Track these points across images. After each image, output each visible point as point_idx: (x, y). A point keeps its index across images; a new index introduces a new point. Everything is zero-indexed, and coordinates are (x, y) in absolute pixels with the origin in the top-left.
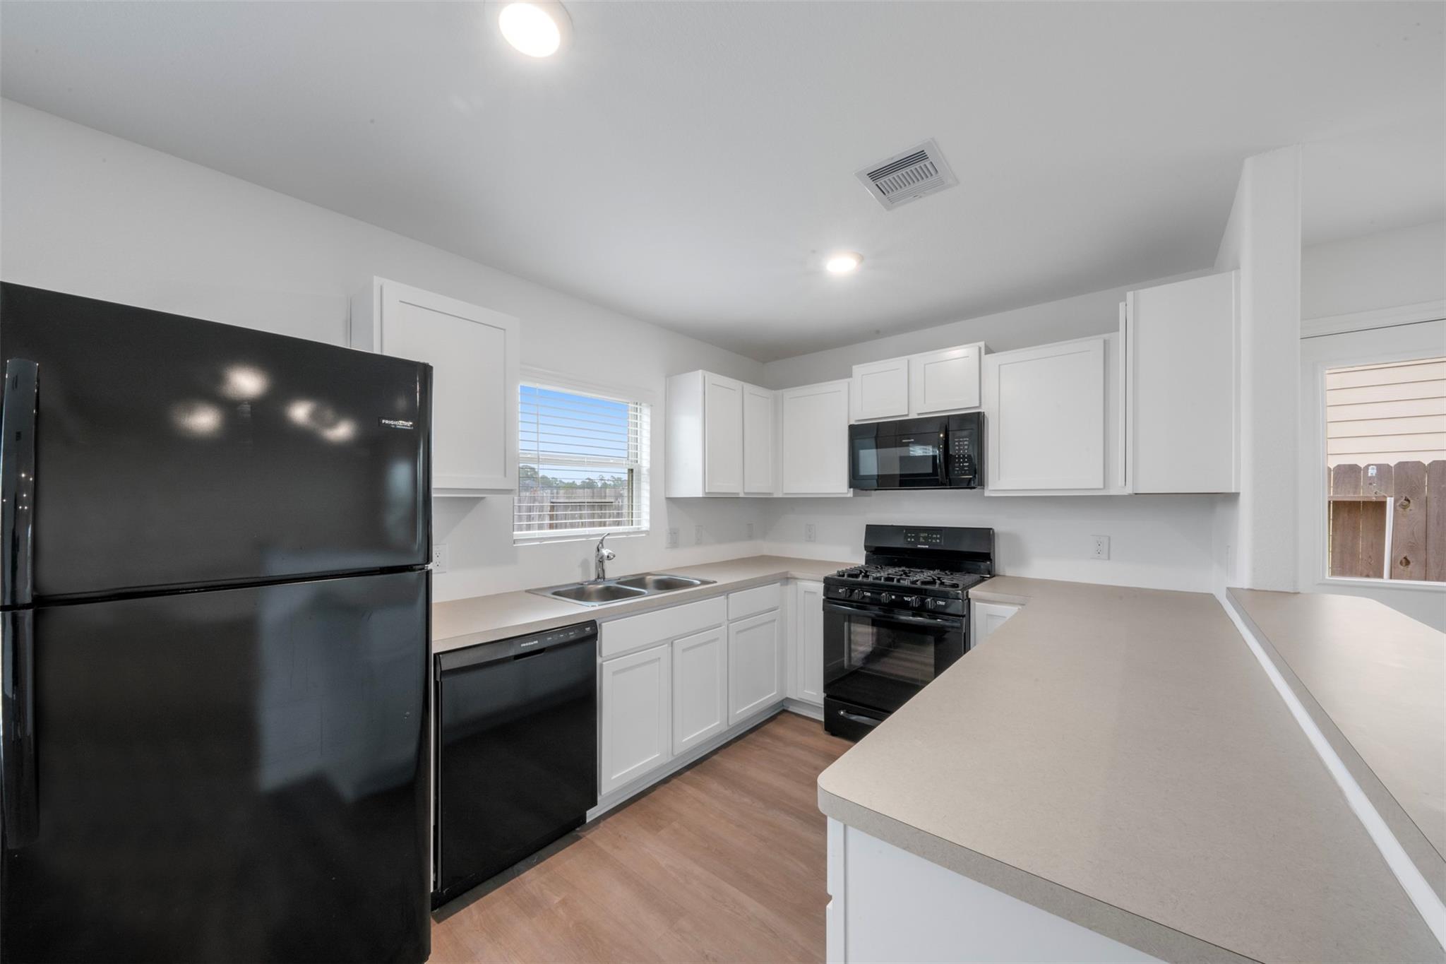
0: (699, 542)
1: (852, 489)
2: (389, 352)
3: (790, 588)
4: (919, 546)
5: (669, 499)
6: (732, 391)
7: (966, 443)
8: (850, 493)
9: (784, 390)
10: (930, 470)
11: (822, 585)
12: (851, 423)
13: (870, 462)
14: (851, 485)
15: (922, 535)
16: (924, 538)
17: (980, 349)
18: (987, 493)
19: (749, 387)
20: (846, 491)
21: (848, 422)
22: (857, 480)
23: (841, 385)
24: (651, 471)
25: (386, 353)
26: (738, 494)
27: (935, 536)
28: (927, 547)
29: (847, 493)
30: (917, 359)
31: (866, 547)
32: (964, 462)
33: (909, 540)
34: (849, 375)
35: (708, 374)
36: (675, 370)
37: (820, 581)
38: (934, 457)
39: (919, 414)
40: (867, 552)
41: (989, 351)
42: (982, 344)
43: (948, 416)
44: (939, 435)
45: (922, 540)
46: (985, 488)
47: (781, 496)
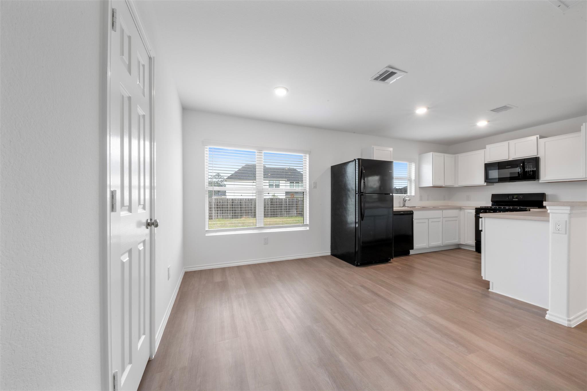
0: (428, 200)
1: (486, 183)
2: (375, 159)
3: (462, 212)
4: (514, 200)
5: (419, 187)
6: (440, 156)
7: (531, 166)
8: (485, 184)
9: (458, 154)
10: (517, 175)
11: (474, 211)
12: (485, 163)
13: (494, 174)
14: (485, 182)
15: (515, 196)
16: (516, 197)
17: (537, 137)
18: (540, 181)
19: (446, 155)
20: (484, 183)
21: (485, 162)
22: (488, 180)
23: (481, 152)
24: (415, 180)
25: (374, 159)
26: (442, 185)
27: (520, 196)
28: (517, 200)
29: (484, 184)
30: (512, 142)
31: (492, 201)
32: (531, 172)
33: (510, 198)
34: (485, 148)
35: (434, 153)
36: (423, 152)
37: (474, 209)
38: (519, 172)
39: (513, 159)
40: (492, 202)
41: (541, 137)
42: (538, 136)
43: (524, 159)
44: (521, 165)
45: (515, 198)
46: (540, 180)
47: (457, 186)
